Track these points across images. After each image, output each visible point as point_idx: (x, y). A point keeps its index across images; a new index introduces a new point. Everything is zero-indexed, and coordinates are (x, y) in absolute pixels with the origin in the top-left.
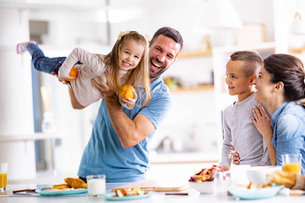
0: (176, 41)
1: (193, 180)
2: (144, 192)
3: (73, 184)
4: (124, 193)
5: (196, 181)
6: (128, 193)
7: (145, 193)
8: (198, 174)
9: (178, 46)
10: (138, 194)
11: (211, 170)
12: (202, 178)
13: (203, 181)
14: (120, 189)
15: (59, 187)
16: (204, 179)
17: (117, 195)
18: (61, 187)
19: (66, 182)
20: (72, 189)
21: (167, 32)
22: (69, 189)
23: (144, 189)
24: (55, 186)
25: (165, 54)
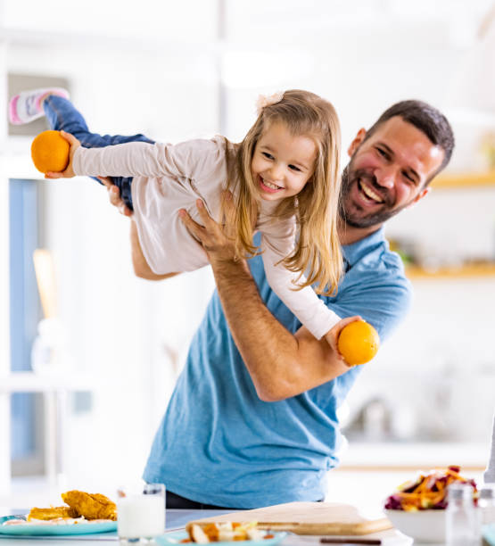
0: (433, 140)
1: (394, 504)
2: (264, 533)
3: (84, 508)
4: (212, 534)
5: (402, 509)
6: (221, 534)
7: (269, 537)
8: (410, 490)
9: (436, 153)
10: (247, 538)
11: (444, 480)
12: (419, 500)
13: (421, 508)
14: (200, 525)
15: (45, 515)
16: (425, 502)
17: (193, 540)
18: (51, 515)
19: (66, 501)
20: (81, 520)
21: (415, 113)
22: (71, 521)
23: (266, 527)
24: (36, 512)
25: (396, 167)
